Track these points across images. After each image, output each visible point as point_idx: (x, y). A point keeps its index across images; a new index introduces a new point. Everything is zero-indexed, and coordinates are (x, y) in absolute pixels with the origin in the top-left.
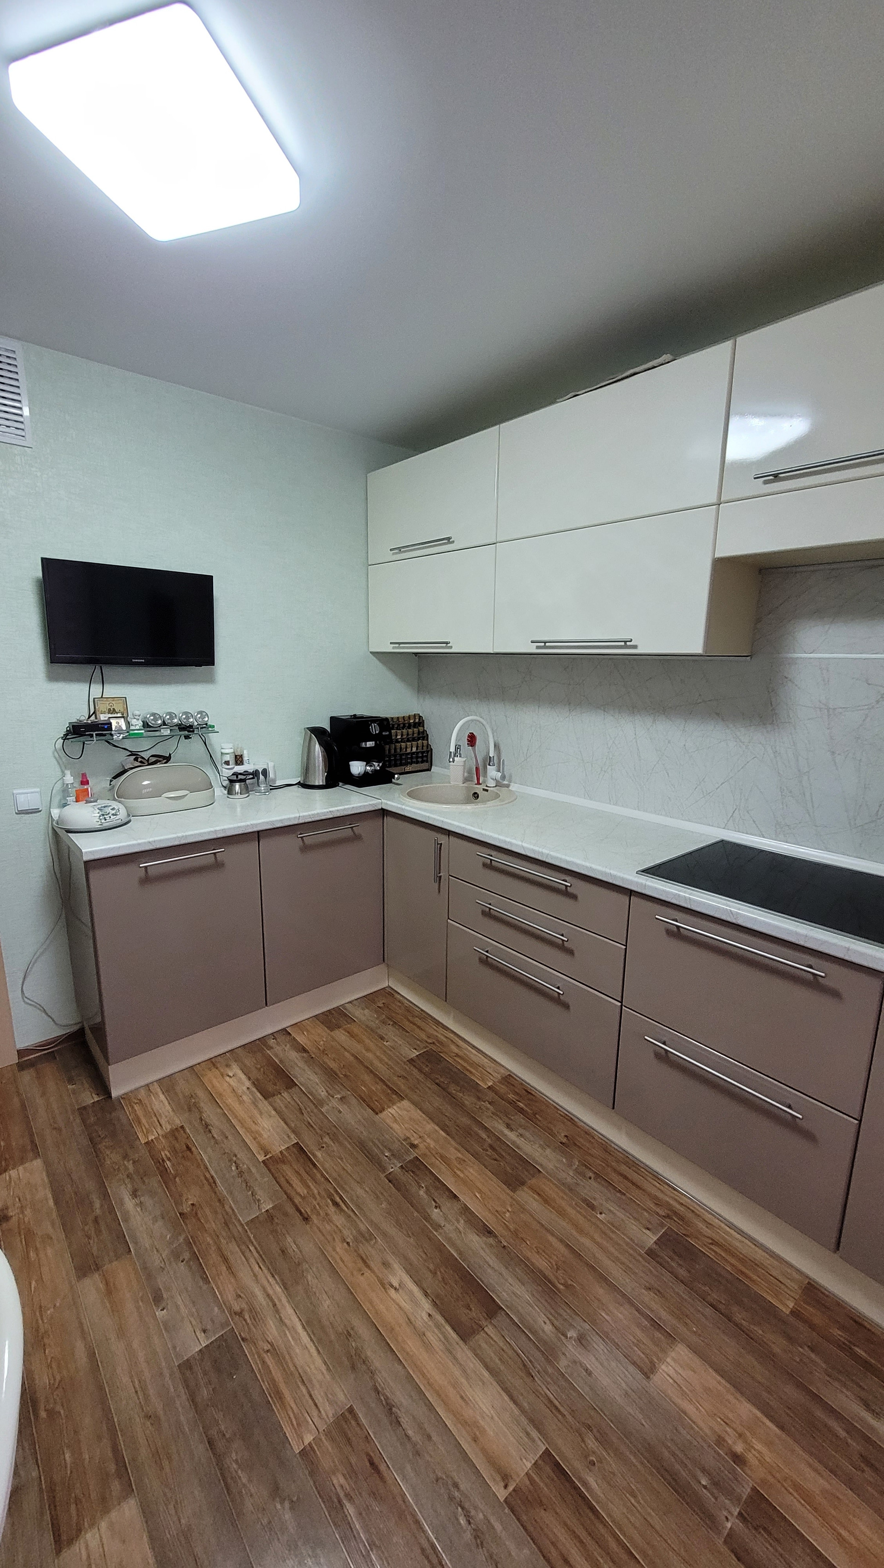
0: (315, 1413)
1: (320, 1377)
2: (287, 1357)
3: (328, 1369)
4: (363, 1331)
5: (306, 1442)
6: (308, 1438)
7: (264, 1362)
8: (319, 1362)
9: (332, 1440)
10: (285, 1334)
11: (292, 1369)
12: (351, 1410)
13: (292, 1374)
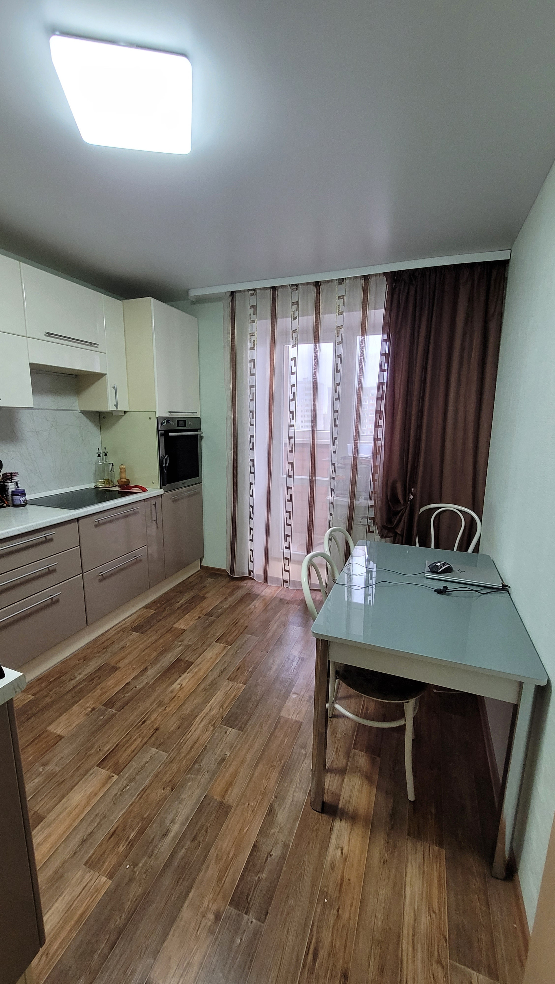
0: (234, 687)
1: (223, 691)
2: (221, 702)
3: (219, 689)
4: (202, 686)
5: (242, 685)
6: (241, 685)
7: (227, 707)
8: (218, 693)
9: (238, 679)
10: (214, 707)
11: (224, 698)
12: (228, 679)
13: (226, 698)
